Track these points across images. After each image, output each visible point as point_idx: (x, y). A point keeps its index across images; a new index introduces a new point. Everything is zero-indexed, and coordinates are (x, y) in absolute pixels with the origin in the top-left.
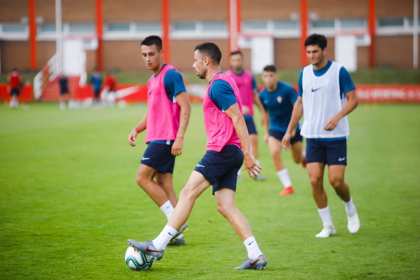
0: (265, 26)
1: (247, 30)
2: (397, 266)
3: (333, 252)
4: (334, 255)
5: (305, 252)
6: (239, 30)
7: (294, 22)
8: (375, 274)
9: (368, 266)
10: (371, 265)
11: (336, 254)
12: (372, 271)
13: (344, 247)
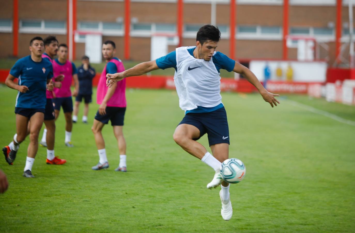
0: (96, 26)
1: (82, 29)
2: (182, 220)
3: (133, 207)
4: (133, 209)
5: (111, 207)
6: (75, 28)
7: (120, 24)
8: (164, 225)
9: (159, 218)
10: (161, 218)
11: (135, 209)
12: (162, 223)
13: (142, 204)
